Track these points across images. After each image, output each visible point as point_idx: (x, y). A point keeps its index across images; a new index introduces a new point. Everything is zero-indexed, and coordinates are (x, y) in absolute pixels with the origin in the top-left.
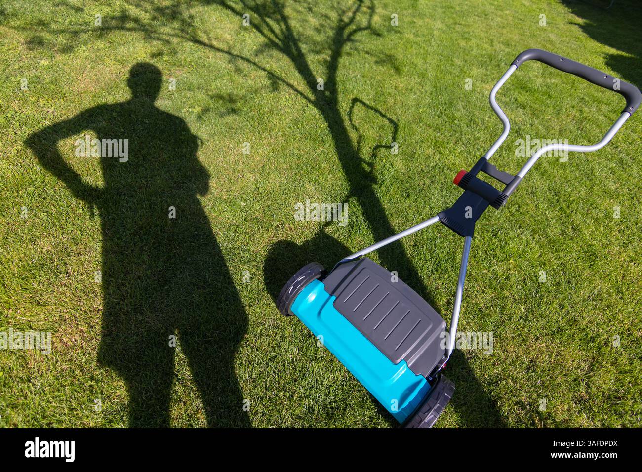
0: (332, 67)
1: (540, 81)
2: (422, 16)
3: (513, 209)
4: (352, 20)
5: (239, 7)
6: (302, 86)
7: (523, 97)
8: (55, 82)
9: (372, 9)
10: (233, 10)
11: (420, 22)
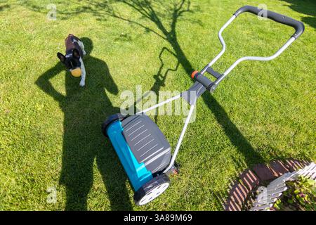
0: (173, 26)
1: (269, 29)
2: (212, 6)
3: (258, 78)
4: (181, 8)
5: (131, 3)
6: (161, 33)
7: (261, 35)
8: (60, 32)
9: (189, 3)
10: (129, 4)
11: (211, 8)
